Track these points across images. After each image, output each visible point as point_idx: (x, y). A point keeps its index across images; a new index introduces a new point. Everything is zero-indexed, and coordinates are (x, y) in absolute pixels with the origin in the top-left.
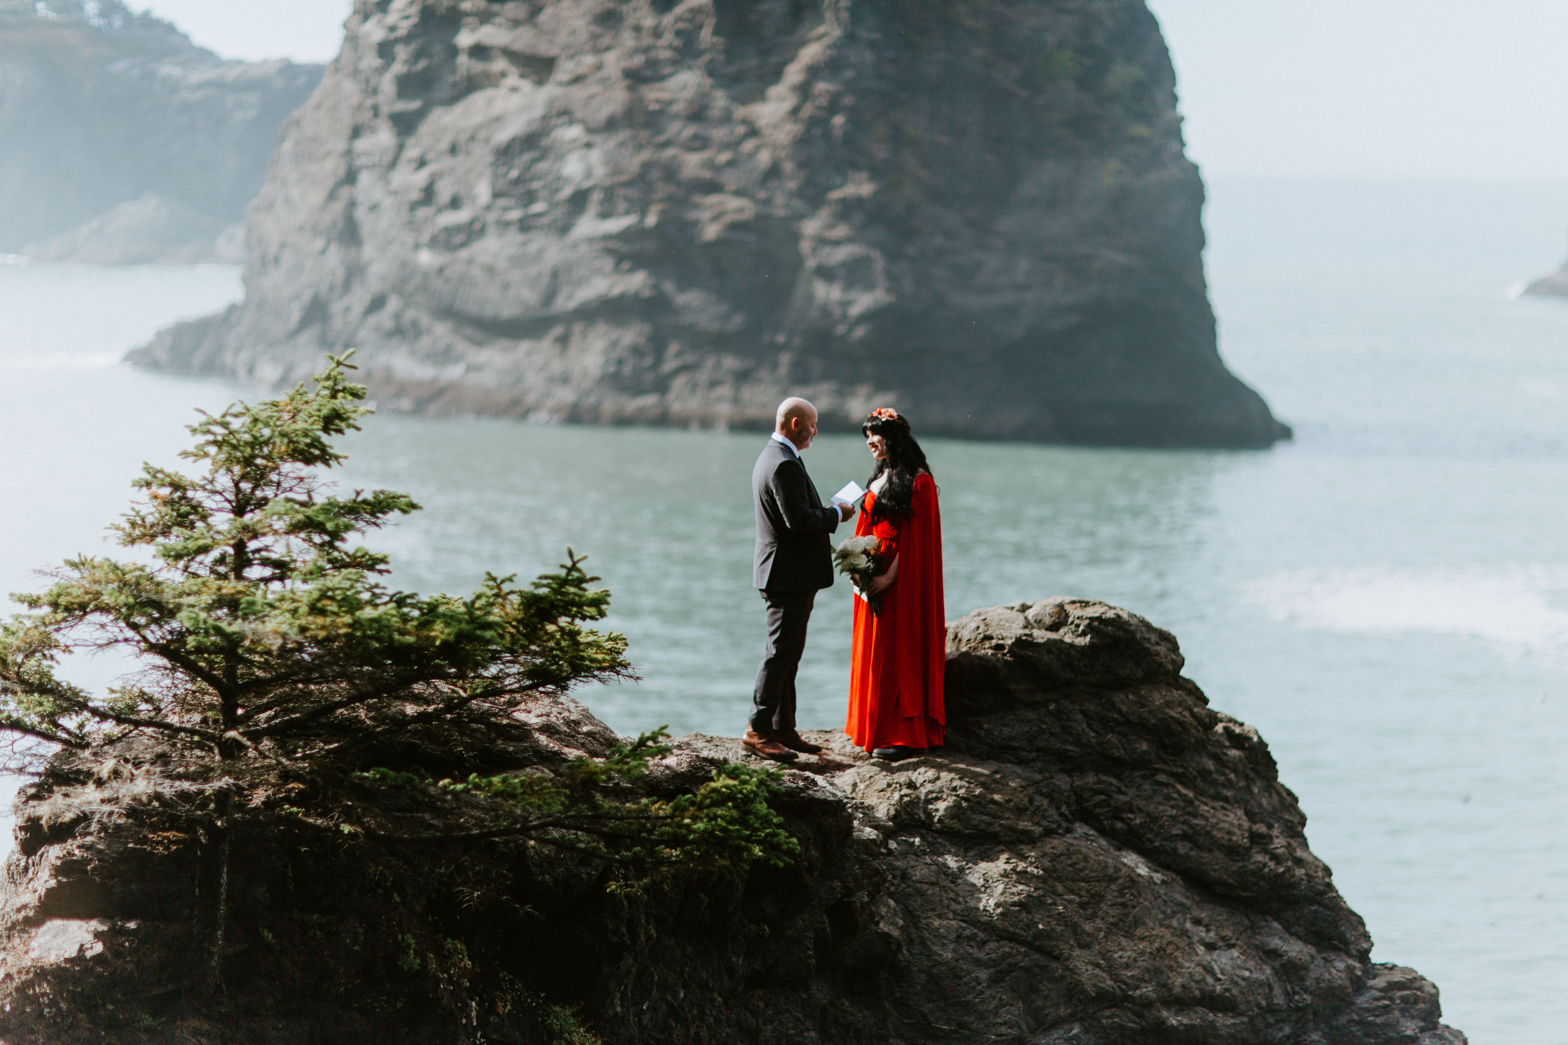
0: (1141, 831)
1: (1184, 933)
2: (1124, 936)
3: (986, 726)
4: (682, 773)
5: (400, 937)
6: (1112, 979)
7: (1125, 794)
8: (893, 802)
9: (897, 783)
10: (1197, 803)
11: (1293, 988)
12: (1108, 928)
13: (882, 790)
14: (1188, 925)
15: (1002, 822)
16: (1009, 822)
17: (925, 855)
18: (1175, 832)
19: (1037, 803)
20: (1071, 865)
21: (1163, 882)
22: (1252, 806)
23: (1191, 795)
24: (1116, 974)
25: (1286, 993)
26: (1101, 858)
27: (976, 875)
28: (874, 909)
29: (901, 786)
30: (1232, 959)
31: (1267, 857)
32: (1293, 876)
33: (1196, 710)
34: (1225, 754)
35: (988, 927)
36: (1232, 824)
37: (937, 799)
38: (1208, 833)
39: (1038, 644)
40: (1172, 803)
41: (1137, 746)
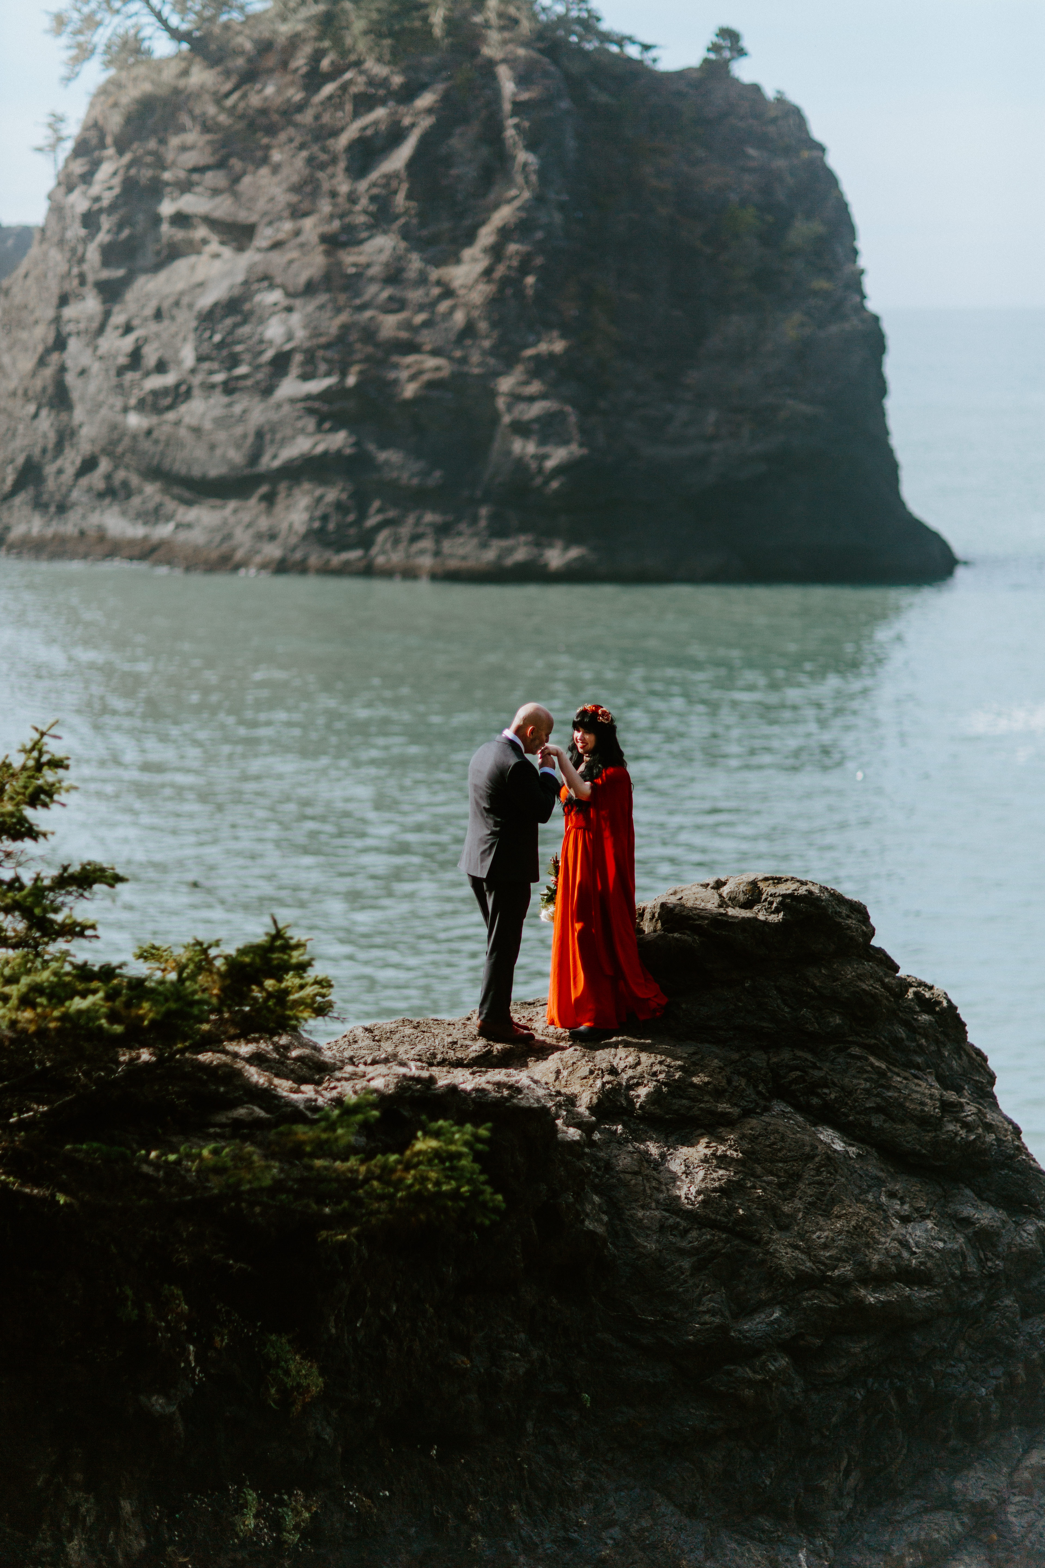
0: (836, 1105)
1: (880, 1207)
2: (821, 1215)
3: (684, 1006)
5: (118, 1290)
6: (810, 1260)
7: (820, 1069)
8: (596, 1090)
9: (599, 1069)
10: (889, 1074)
11: (985, 1255)
12: (806, 1208)
13: (585, 1078)
14: (883, 1199)
15: (702, 1105)
16: (709, 1105)
17: (628, 1142)
18: (868, 1105)
19: (734, 1084)
20: (769, 1146)
21: (859, 1155)
22: (943, 1069)
23: (884, 1066)
24: (815, 1255)
25: (980, 1261)
26: (798, 1135)
27: (678, 1161)
28: (579, 1207)
29: (602, 1072)
30: (926, 1231)
31: (958, 1125)
32: (983, 1143)
33: (887, 980)
34: (916, 1020)
35: (689, 1215)
36: (924, 1094)
37: (638, 1084)
38: (901, 1106)
39: (732, 923)
40: (865, 1076)
41: (831, 1019)
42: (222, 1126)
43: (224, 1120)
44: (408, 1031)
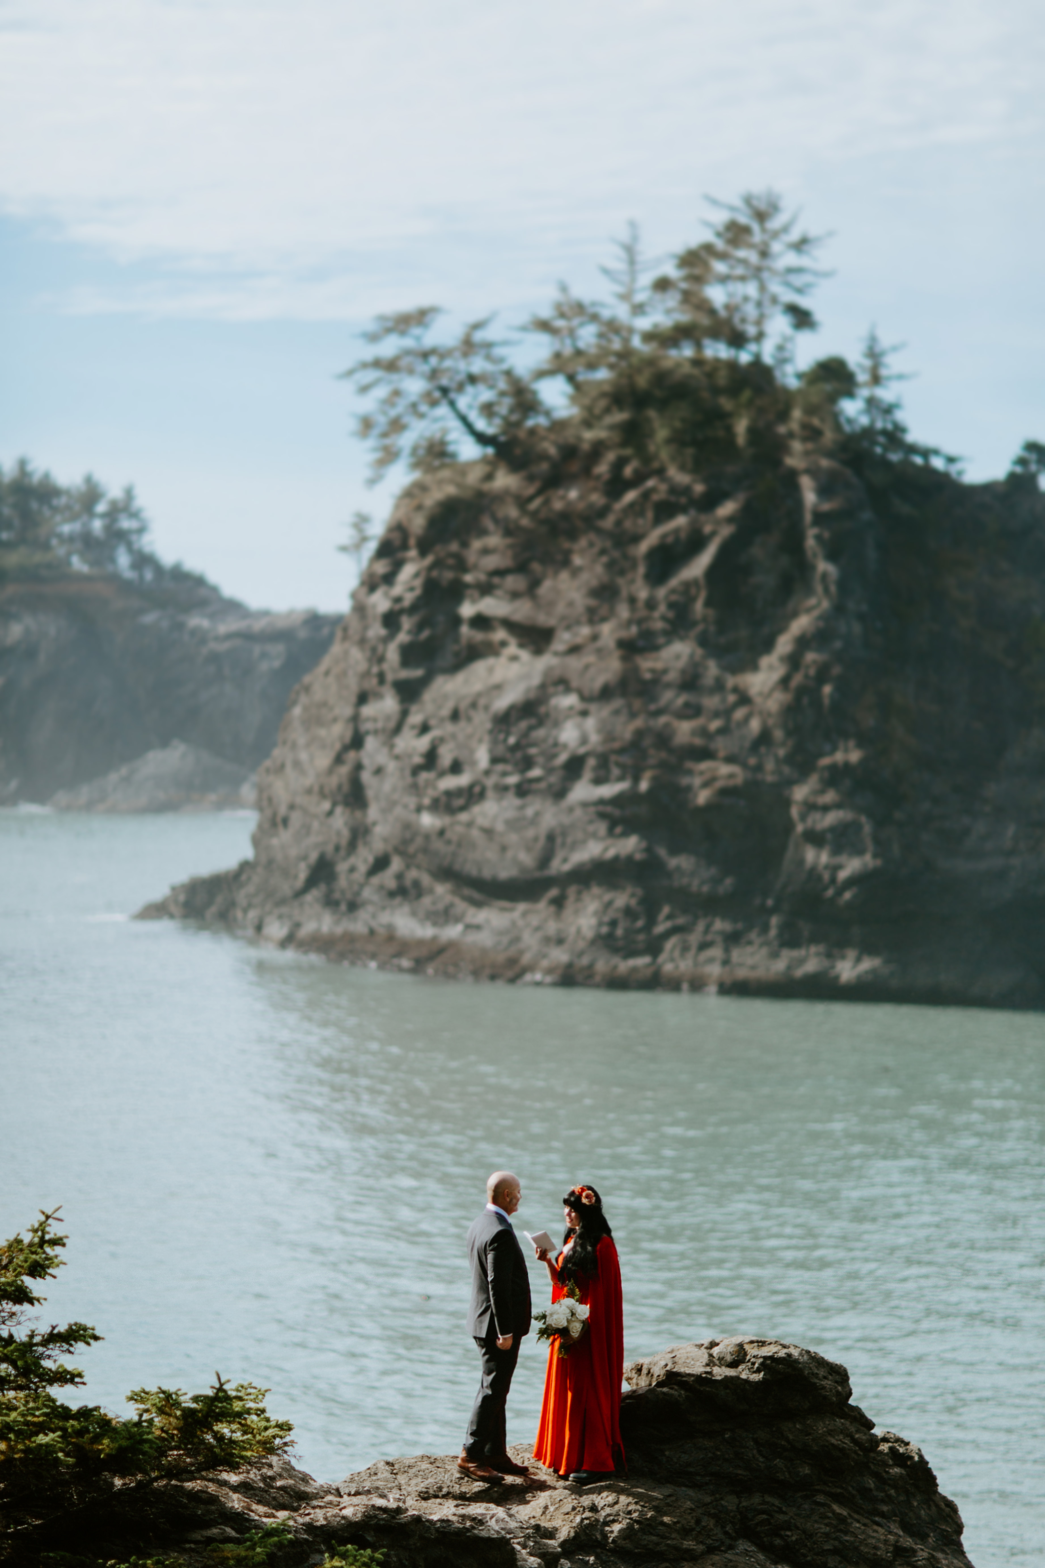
0: (797, 1547)
3: (667, 1453)
4: (356, 1522)
7: (785, 1513)
8: (574, 1525)
9: (581, 1507)
13: (567, 1514)
15: (669, 1542)
16: (674, 1542)
18: (826, 1547)
19: (703, 1524)
22: (909, 1518)
23: (845, 1513)
29: (584, 1509)
33: (858, 1436)
34: (888, 1473)
36: (879, 1539)
37: (614, 1521)
38: (856, 1549)
39: (716, 1381)
40: (826, 1521)
41: (801, 1470)
42: (196, 1542)
43: (199, 1538)
44: (425, 1465)
